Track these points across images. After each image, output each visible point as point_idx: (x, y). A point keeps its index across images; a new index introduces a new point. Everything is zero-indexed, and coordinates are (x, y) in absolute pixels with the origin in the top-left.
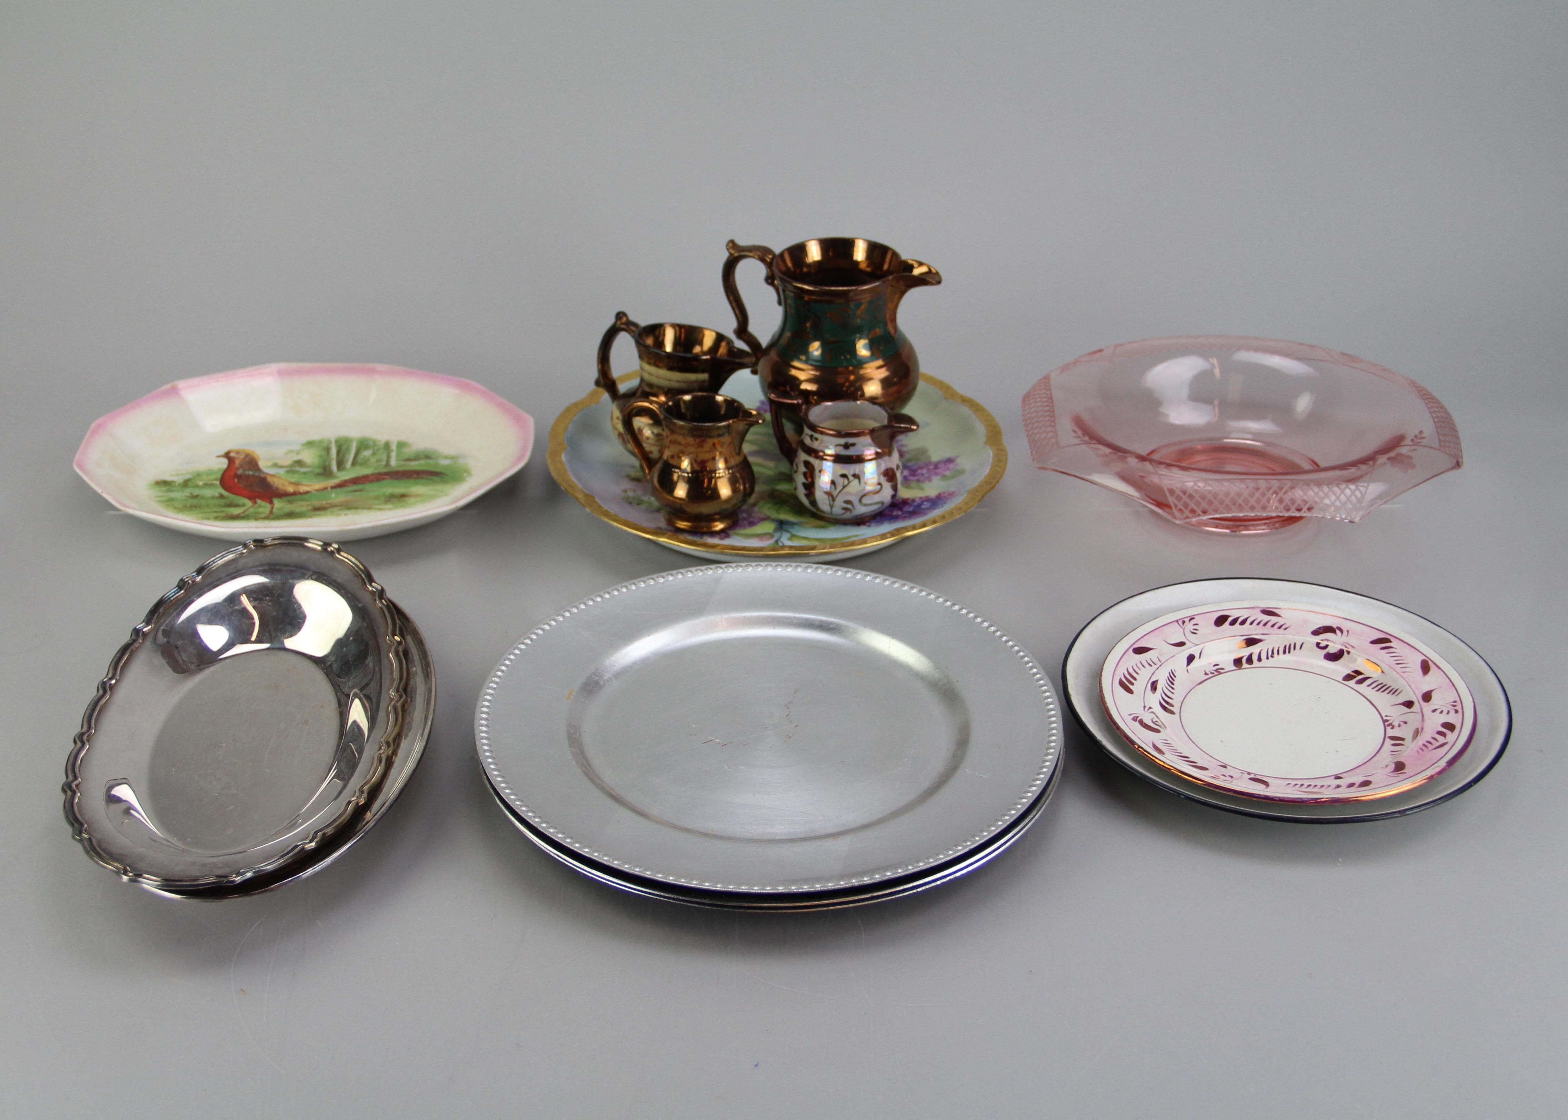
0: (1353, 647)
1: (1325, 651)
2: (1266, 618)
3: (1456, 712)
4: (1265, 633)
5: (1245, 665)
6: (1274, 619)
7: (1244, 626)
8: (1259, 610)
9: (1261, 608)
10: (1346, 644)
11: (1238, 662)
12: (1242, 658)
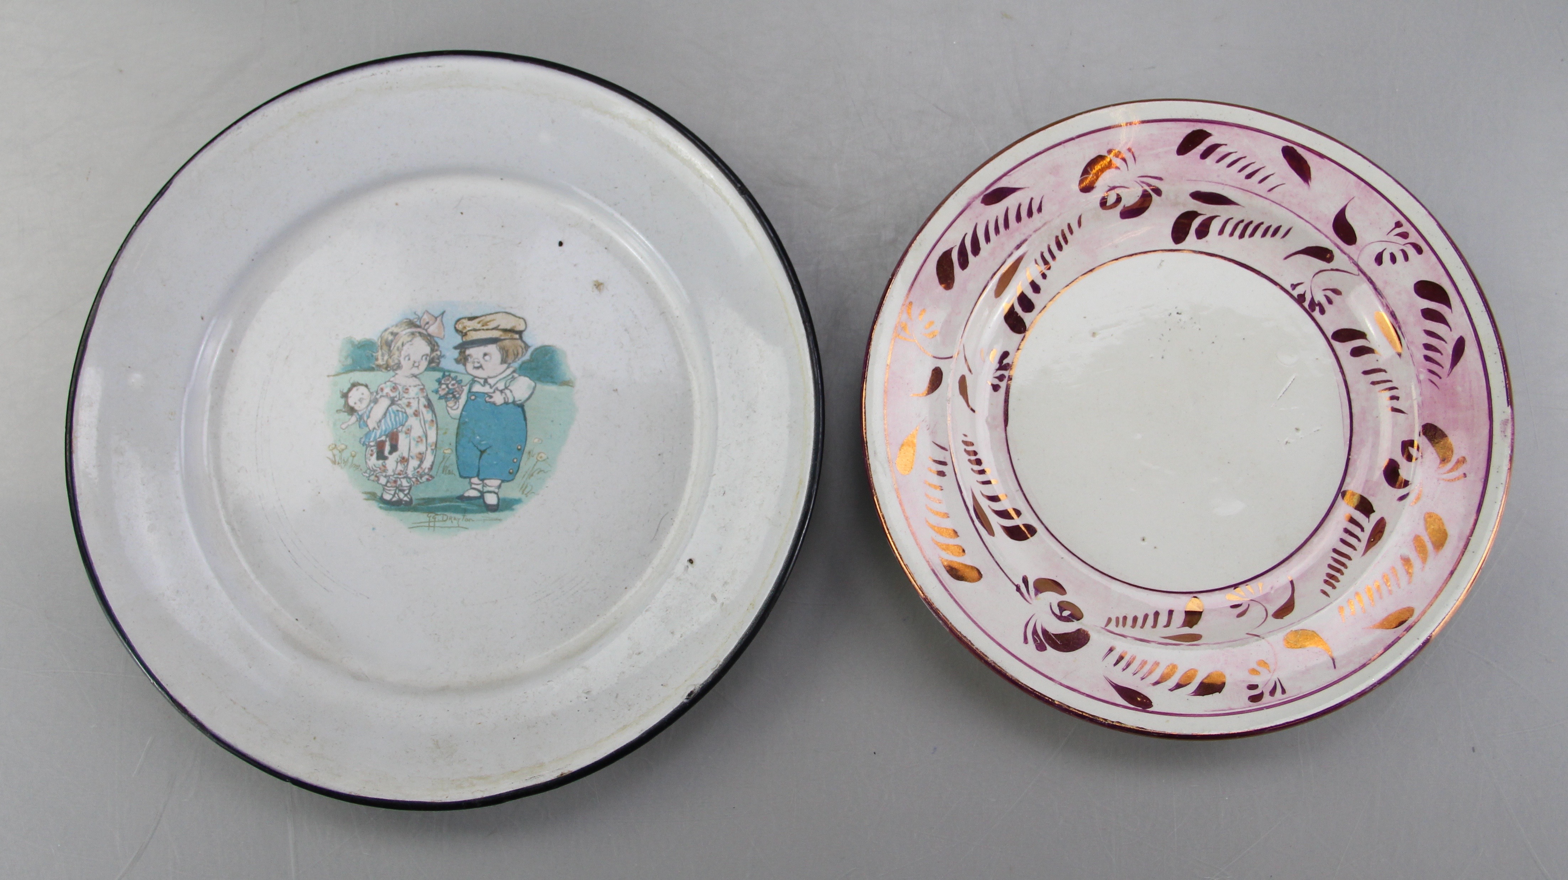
0: (1160, 179)
1: (1120, 207)
2: (997, 210)
3: (1419, 251)
4: (1018, 242)
5: (1027, 317)
6: (1010, 202)
7: (982, 253)
8: (978, 205)
9: (979, 196)
10: (1145, 179)
11: (1014, 322)
12: (1012, 307)
